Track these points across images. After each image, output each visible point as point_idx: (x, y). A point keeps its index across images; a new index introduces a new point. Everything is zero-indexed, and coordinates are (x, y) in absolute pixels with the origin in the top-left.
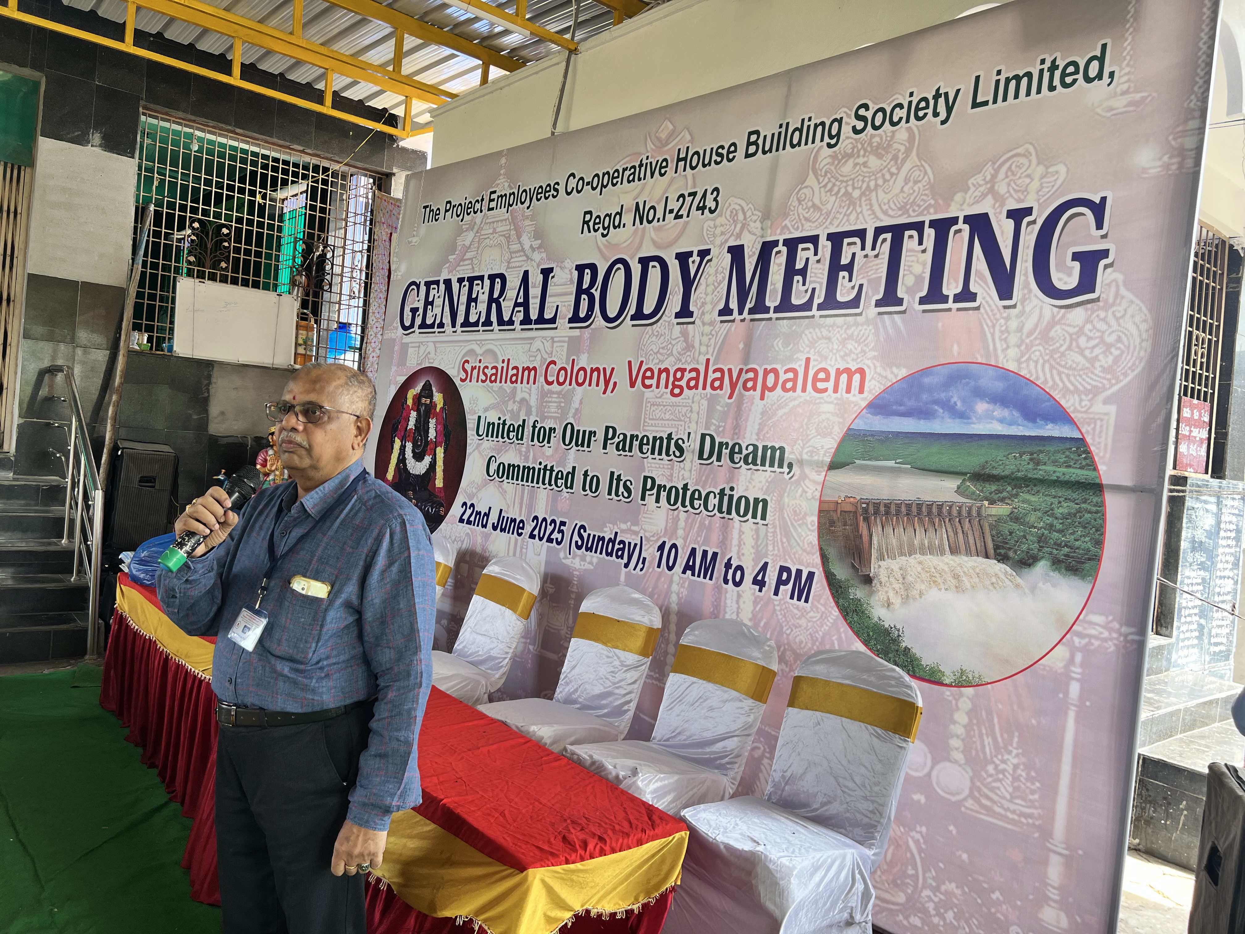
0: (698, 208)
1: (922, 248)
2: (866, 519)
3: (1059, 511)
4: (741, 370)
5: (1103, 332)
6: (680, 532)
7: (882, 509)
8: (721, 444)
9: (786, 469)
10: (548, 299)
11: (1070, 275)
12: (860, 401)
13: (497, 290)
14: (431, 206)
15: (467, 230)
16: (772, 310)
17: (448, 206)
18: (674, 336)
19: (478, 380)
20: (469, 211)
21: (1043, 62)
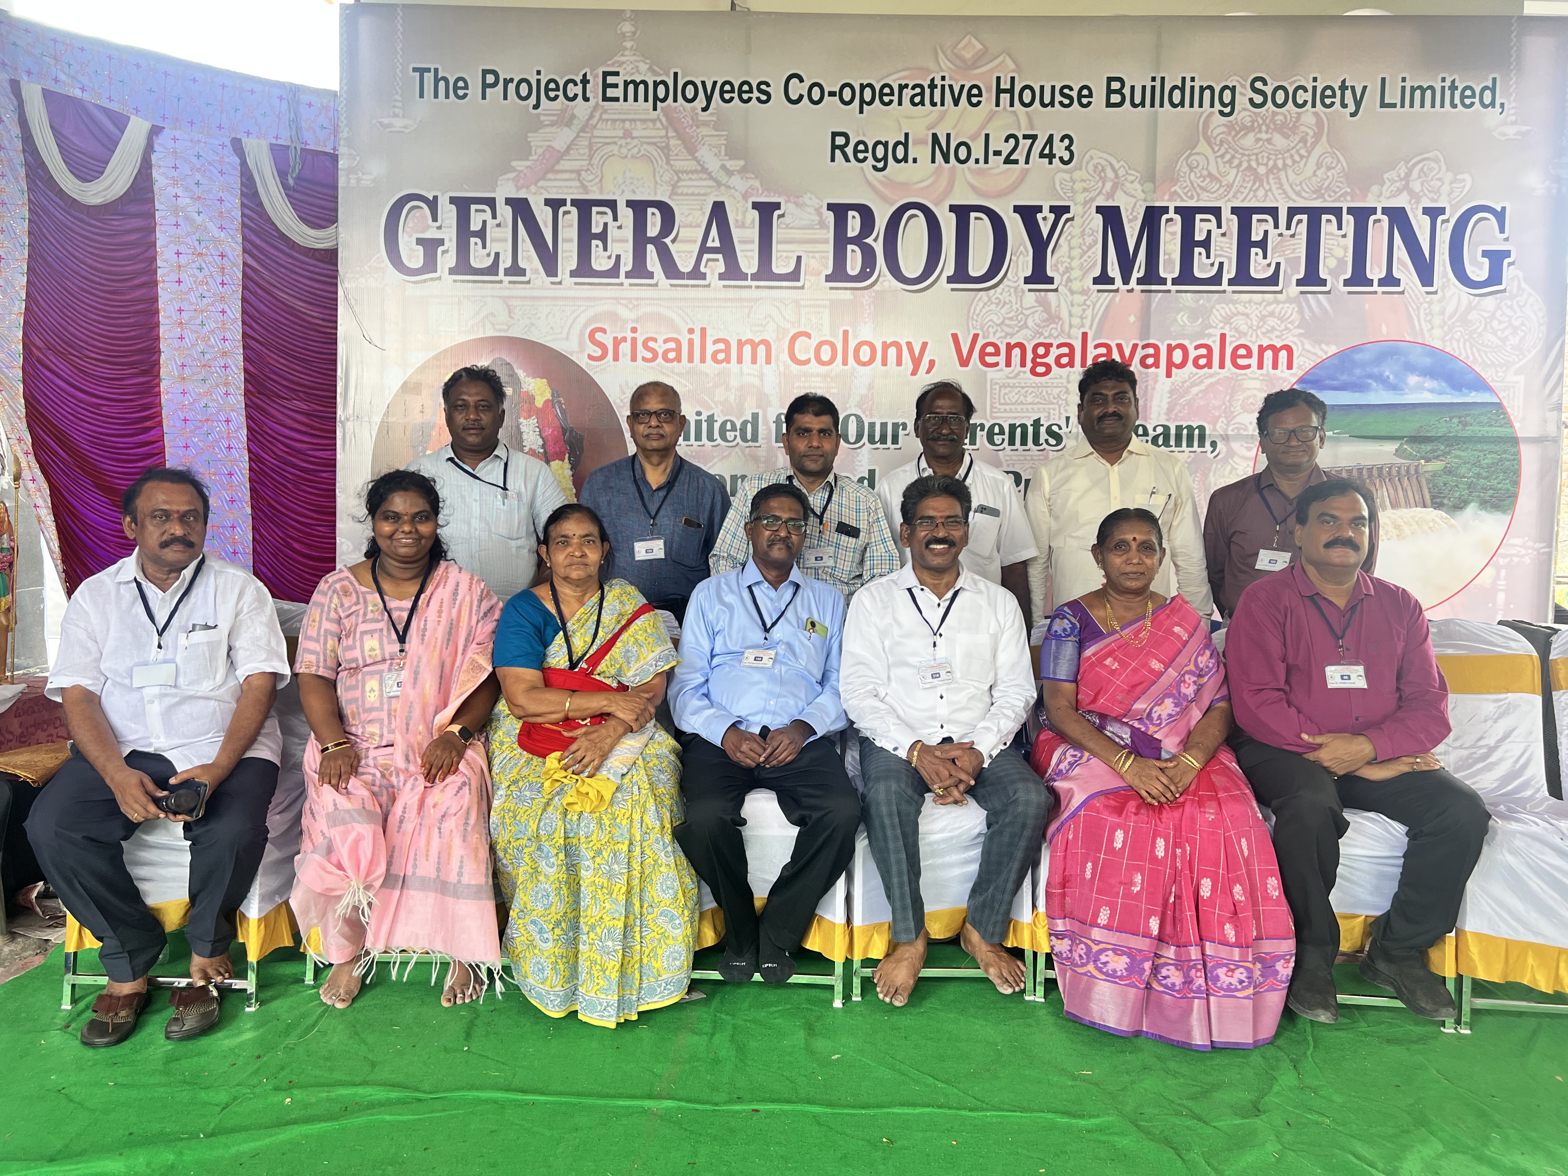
0: (1042, 155)
1: (1342, 232)
3: (1484, 462)
4: (1135, 346)
5: (1511, 317)
9: (1208, 447)
10: (776, 247)
11: (1481, 269)
12: (1286, 374)
13: (654, 224)
14: (436, 70)
15: (552, 124)
16: (1169, 282)
17: (490, 79)
18: (1026, 305)
19: (634, 359)
20: (552, 94)
21: (1443, 80)
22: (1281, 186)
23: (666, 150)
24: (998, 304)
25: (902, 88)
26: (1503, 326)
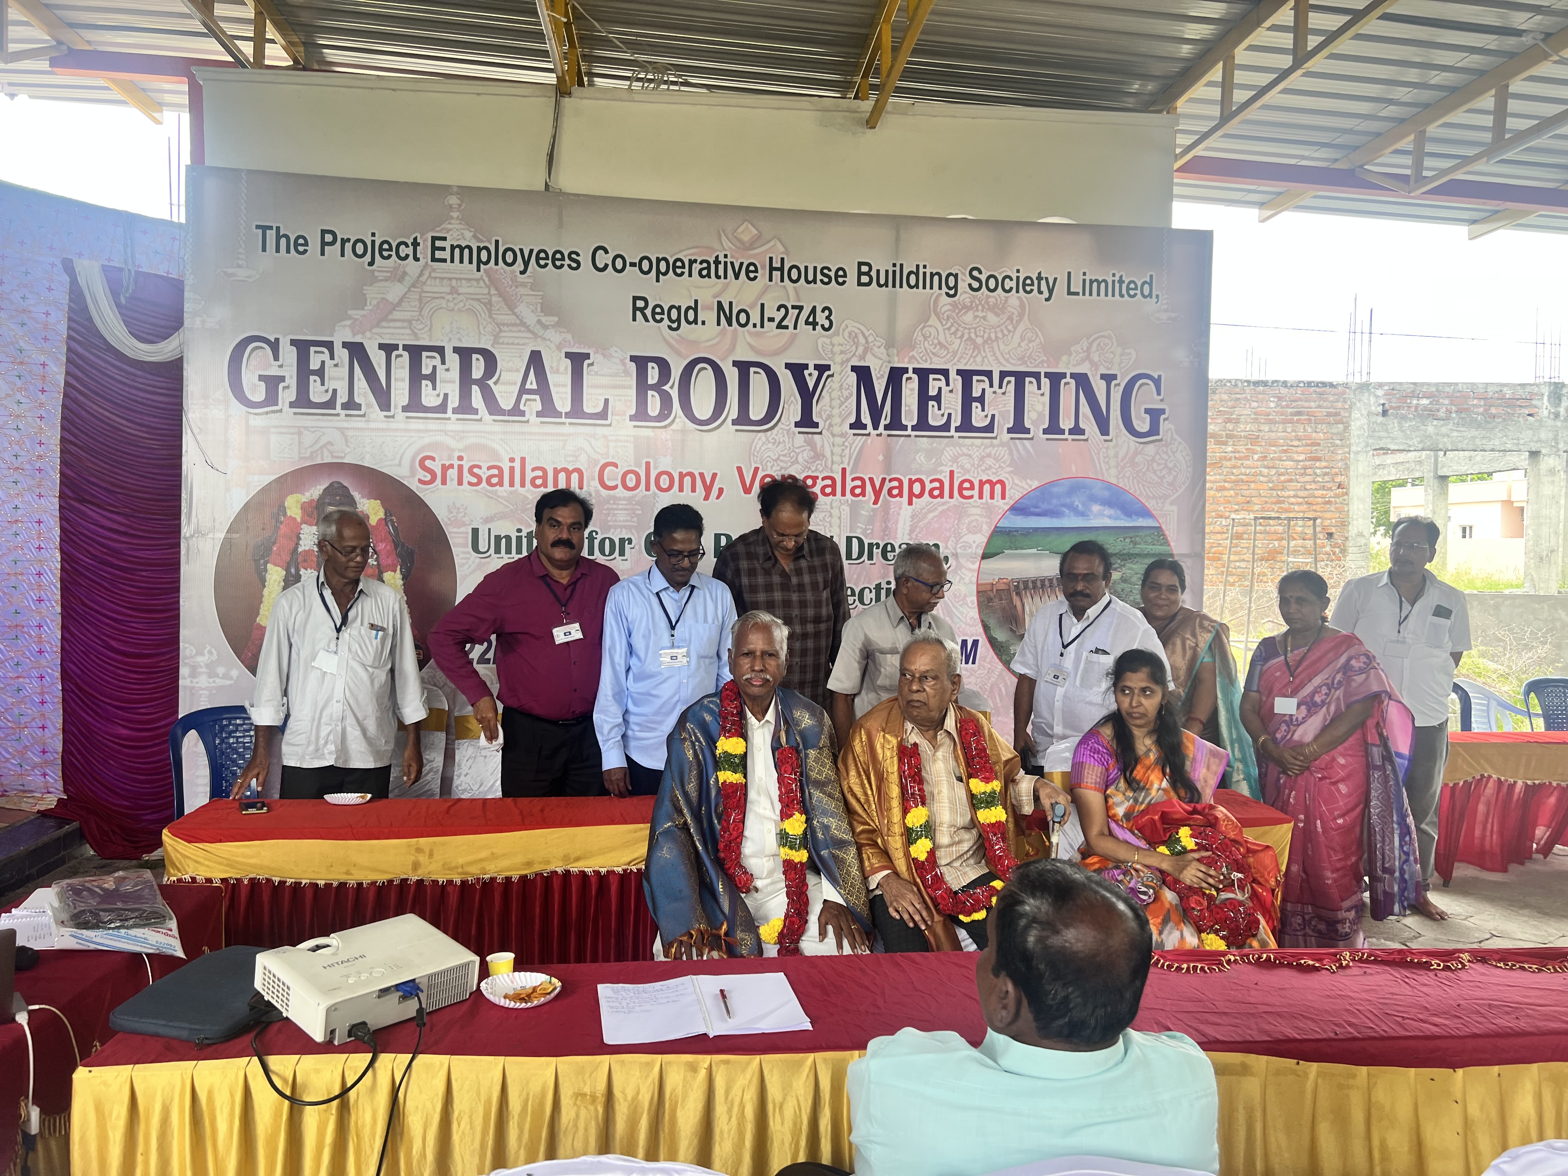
0: (807, 323)
1: (1041, 391)
2: (1018, 594)
4: (884, 480)
5: (1166, 460)
8: (871, 545)
10: (586, 391)
11: (1144, 423)
12: (1003, 505)
13: (478, 368)
14: (278, 228)
15: (386, 280)
16: (909, 428)
17: (329, 238)
18: (797, 444)
19: (460, 483)
20: (385, 254)
21: (1114, 275)
22: (994, 355)
23: (489, 305)
24: (774, 443)
25: (692, 262)
26: (1161, 467)
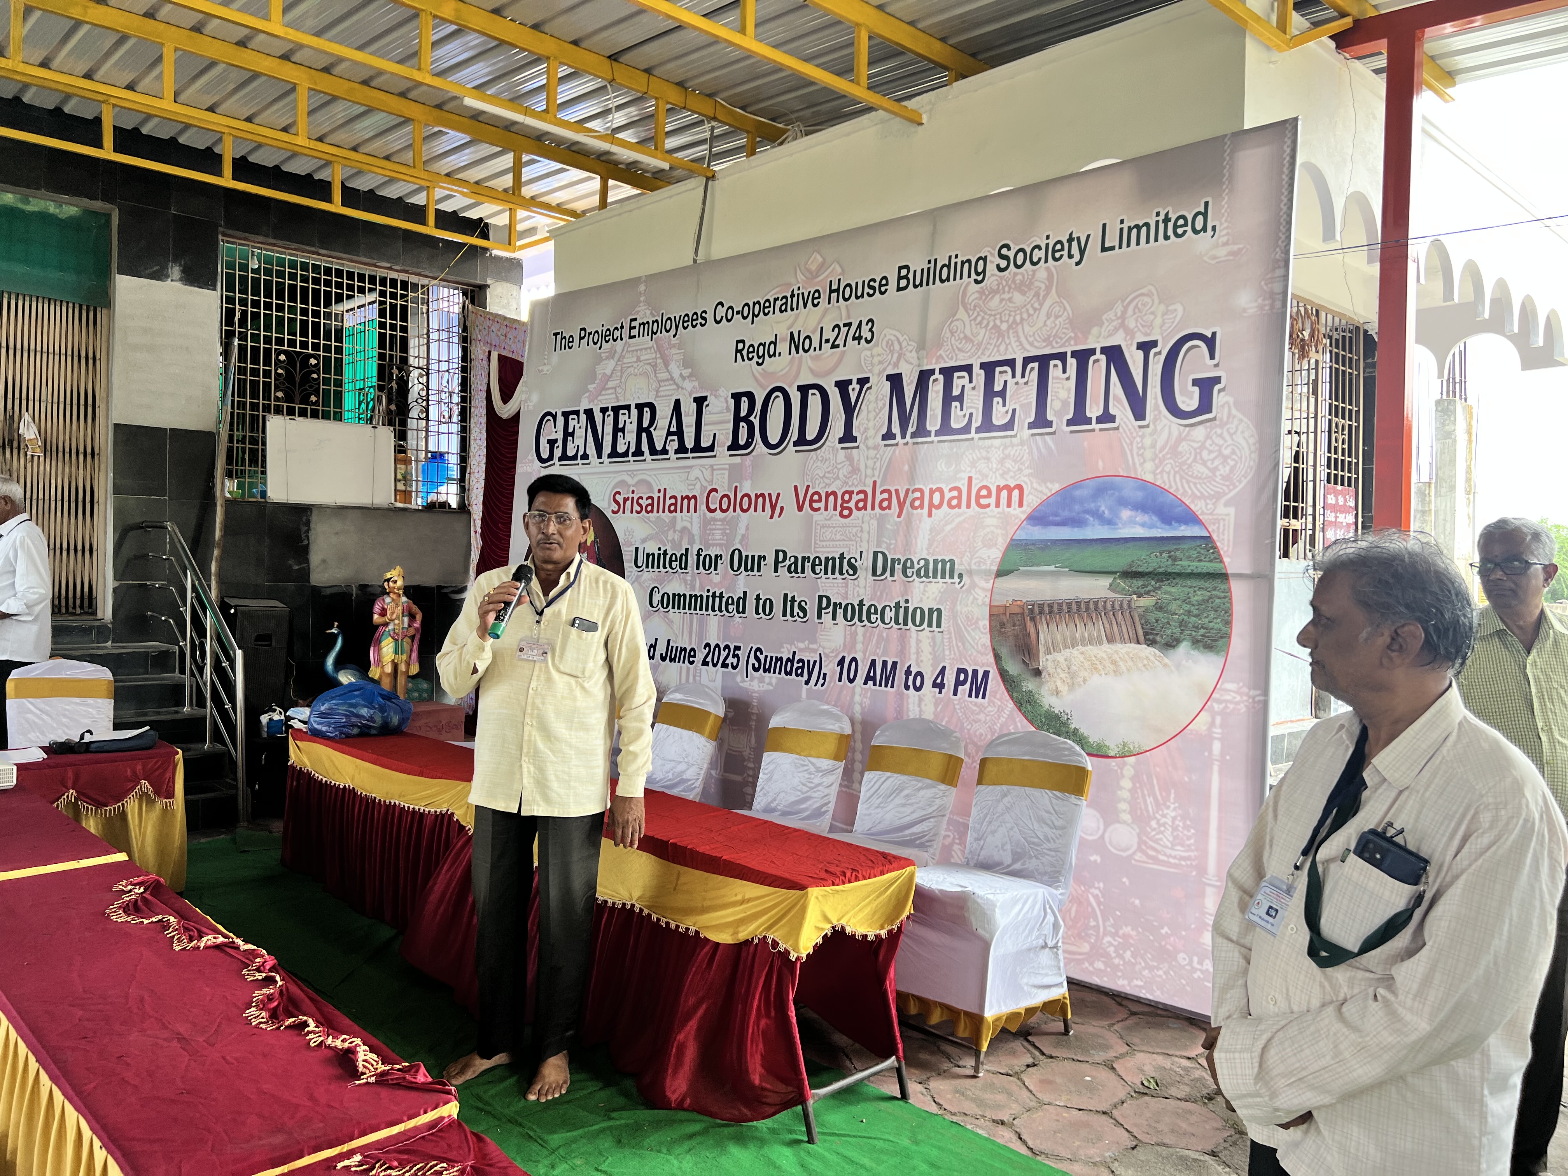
0: (854, 338)
1: (1066, 375)
2: (1033, 619)
3: (1195, 599)
4: (908, 491)
5: (1221, 446)
6: (859, 646)
7: (1046, 609)
8: (893, 560)
9: (956, 580)
10: (704, 428)
11: (1191, 398)
12: (1019, 514)
14: (562, 333)
15: (606, 358)
16: (933, 434)
17: (583, 334)
18: (838, 460)
19: (632, 512)
20: (607, 338)
21: (1158, 214)
22: (1018, 340)
23: (654, 366)
24: (821, 461)
25: (776, 300)
26: (1212, 456)
